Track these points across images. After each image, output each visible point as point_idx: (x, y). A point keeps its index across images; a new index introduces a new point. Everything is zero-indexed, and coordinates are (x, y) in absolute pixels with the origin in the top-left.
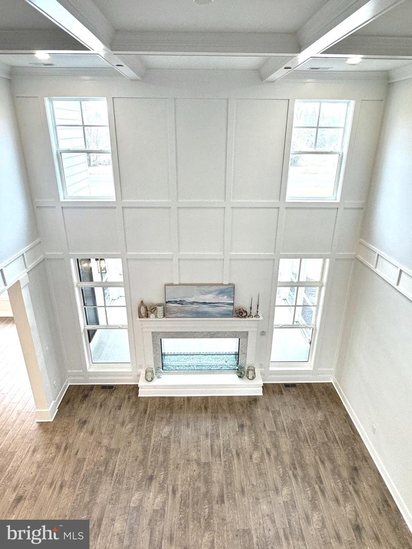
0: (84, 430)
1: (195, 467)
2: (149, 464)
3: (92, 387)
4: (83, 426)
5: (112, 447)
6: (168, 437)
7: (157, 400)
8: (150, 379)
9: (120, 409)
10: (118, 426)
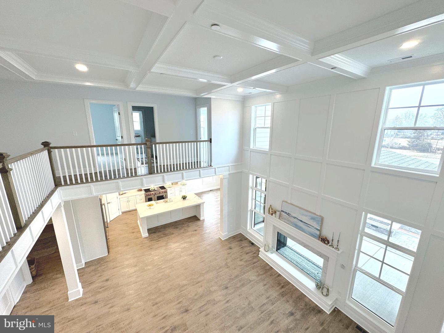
0: (228, 251)
1: (246, 303)
2: (232, 282)
3: (247, 239)
4: (229, 249)
5: (228, 264)
6: (251, 281)
7: (265, 263)
8: (267, 250)
9: (246, 254)
10: (239, 259)
